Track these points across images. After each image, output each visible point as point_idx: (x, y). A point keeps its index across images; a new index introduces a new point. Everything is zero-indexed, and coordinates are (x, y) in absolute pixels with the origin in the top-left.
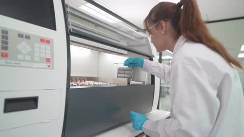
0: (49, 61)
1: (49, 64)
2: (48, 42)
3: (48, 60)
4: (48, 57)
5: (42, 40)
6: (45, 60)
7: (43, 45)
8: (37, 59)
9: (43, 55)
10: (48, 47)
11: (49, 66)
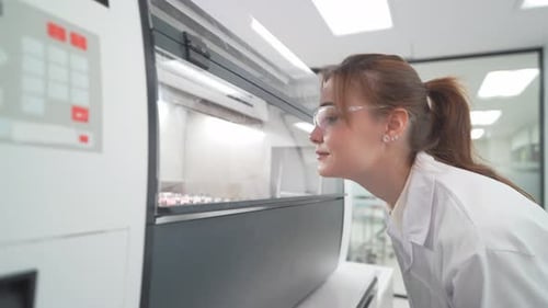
0: (85, 119)
1: (83, 129)
2: (79, 41)
3: (80, 114)
4: (82, 100)
5: (56, 32)
6: (69, 113)
7: (60, 52)
8: (34, 105)
9: (59, 93)
10: (79, 60)
11: (84, 139)
